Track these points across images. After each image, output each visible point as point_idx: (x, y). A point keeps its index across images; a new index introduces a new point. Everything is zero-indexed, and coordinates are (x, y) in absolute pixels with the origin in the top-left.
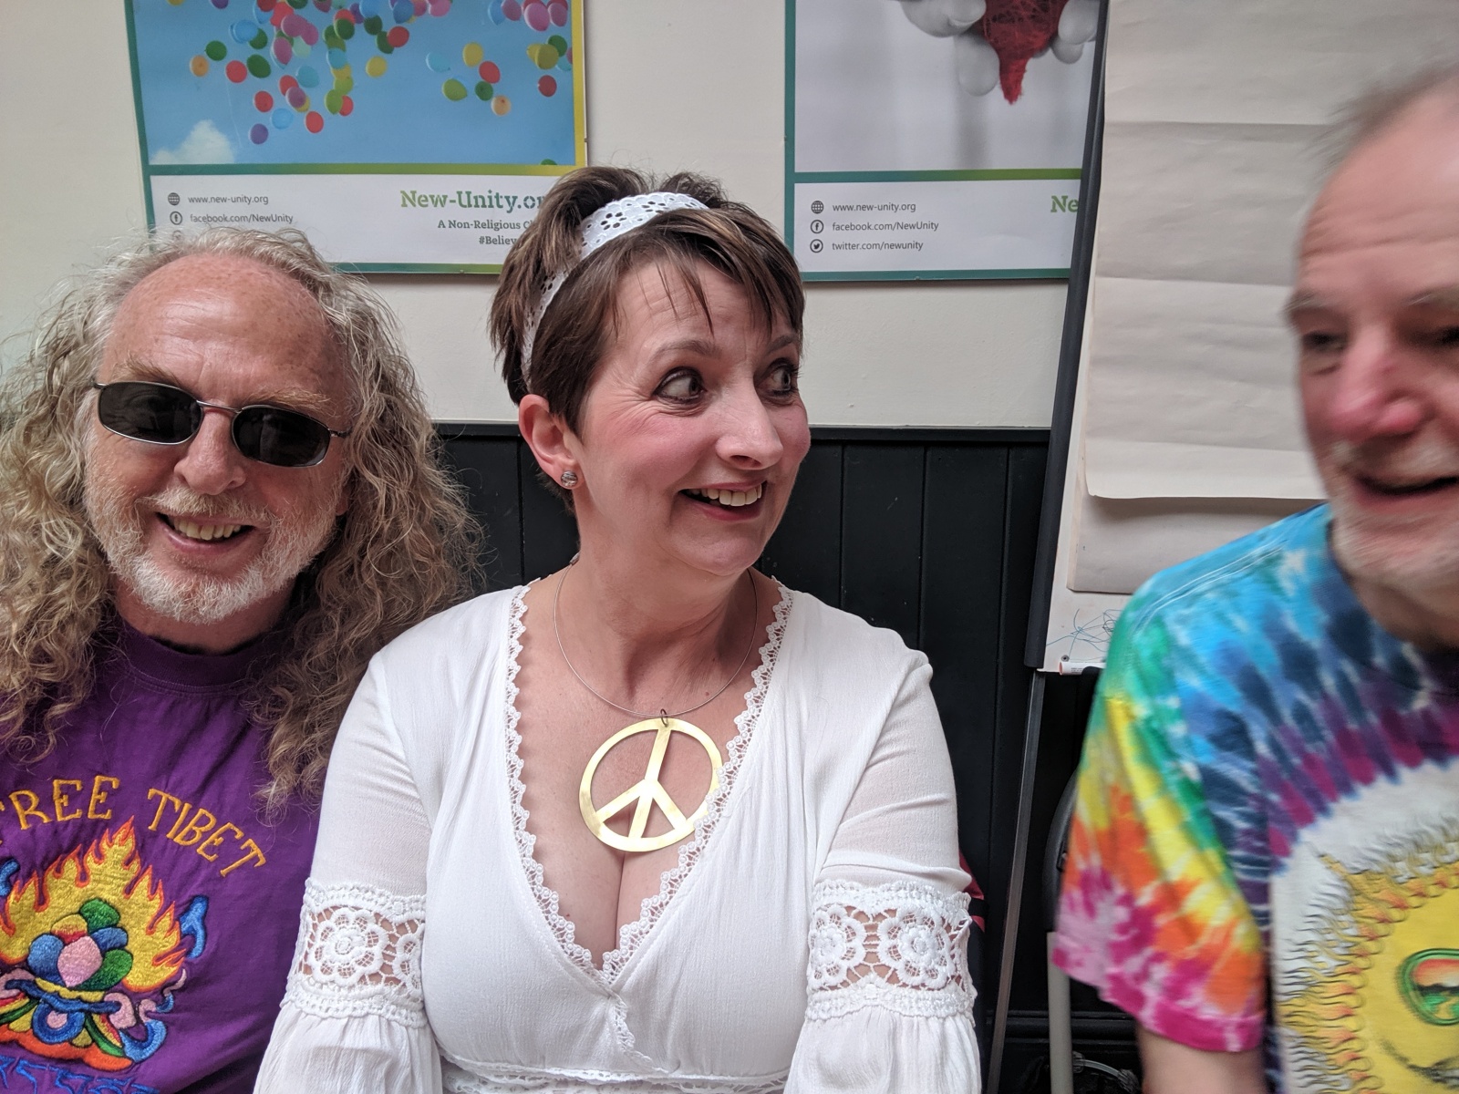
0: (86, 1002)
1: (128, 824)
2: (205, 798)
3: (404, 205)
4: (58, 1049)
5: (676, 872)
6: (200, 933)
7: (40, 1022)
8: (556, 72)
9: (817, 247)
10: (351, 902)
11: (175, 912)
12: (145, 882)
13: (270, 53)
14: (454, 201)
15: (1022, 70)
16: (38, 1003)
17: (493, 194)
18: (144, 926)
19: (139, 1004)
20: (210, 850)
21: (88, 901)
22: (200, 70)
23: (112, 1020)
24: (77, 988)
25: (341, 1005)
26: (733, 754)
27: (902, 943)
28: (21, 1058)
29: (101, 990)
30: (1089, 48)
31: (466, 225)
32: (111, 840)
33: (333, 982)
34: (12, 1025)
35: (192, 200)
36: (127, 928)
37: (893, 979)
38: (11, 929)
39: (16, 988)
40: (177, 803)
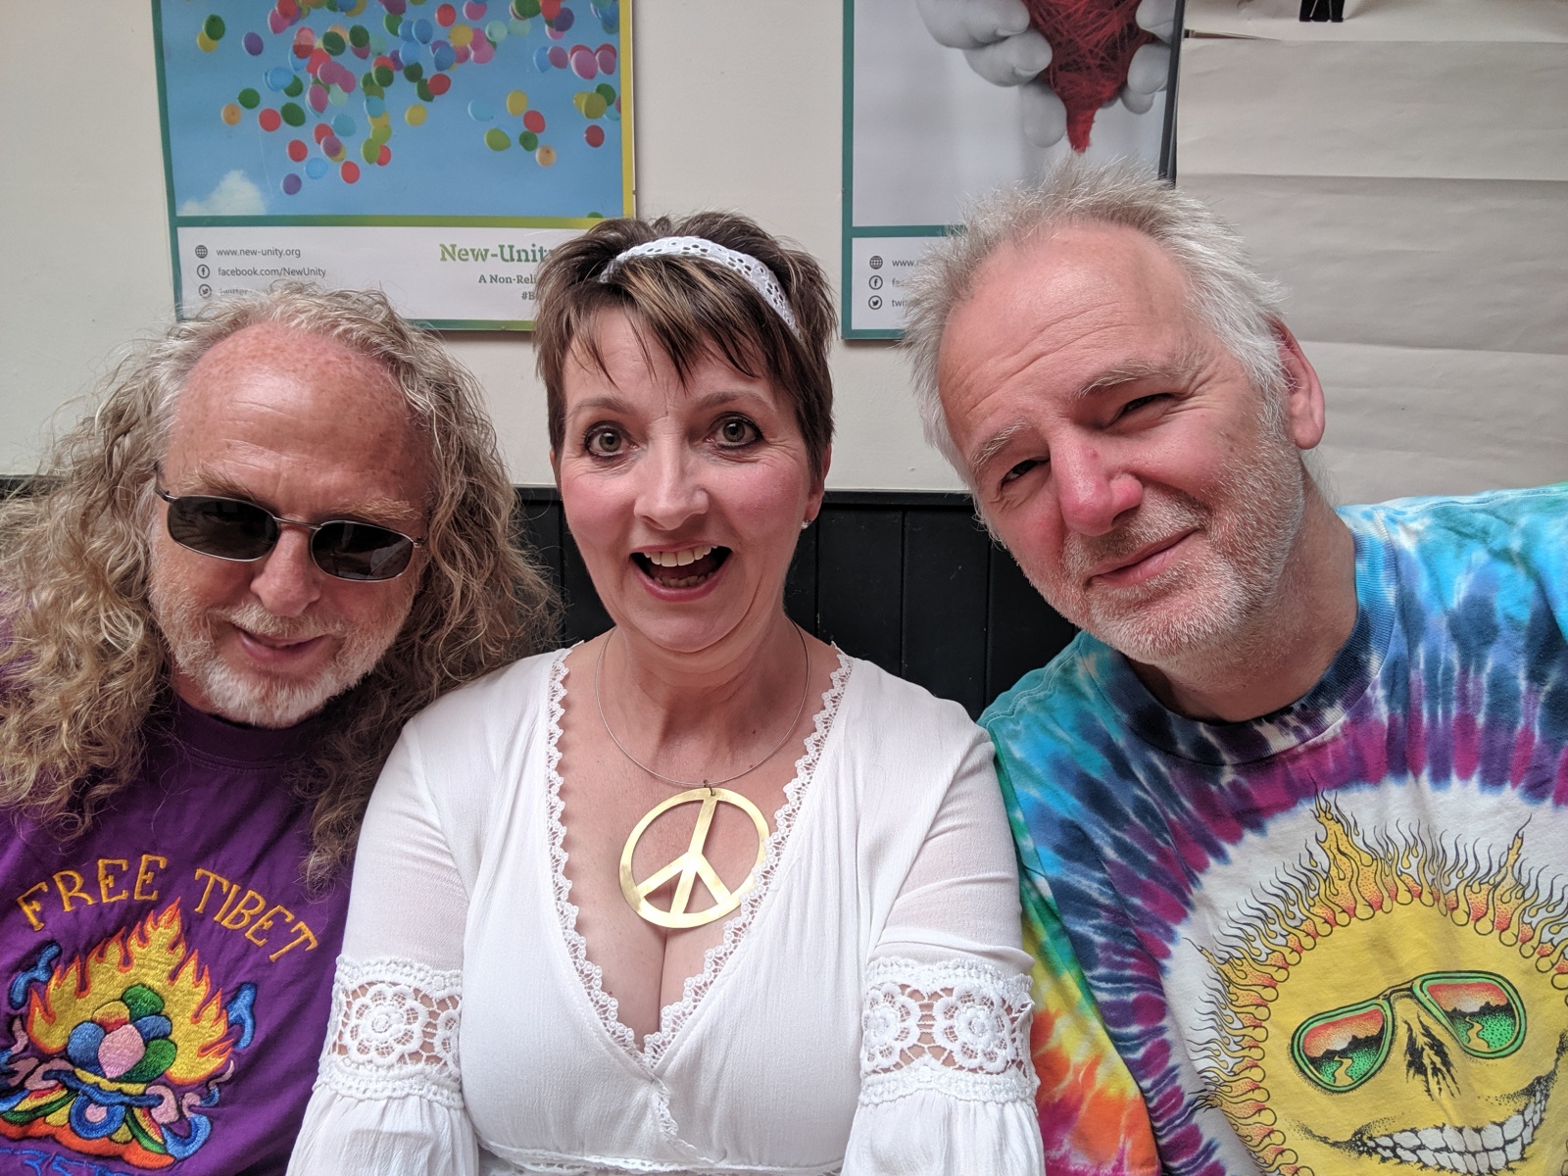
0: (126, 1095)
1: (174, 906)
2: (255, 878)
3: (444, 259)
4: (95, 1145)
5: (721, 950)
6: (249, 1022)
7: (78, 1116)
8: (604, 122)
9: (876, 304)
10: (388, 978)
11: (222, 999)
12: (190, 968)
13: (305, 101)
14: (496, 255)
15: (1090, 121)
16: (77, 1095)
17: (537, 248)
18: (189, 1014)
19: (183, 1097)
20: (258, 934)
21: (131, 987)
22: (232, 118)
23: (154, 1115)
24: (118, 1080)
25: (380, 1086)
26: (781, 823)
27: (959, 1023)
28: (57, 1154)
29: (143, 1082)
30: (1160, 98)
31: (508, 280)
32: (156, 922)
33: (371, 1062)
34: (49, 1119)
35: (220, 253)
36: (172, 1016)
37: (949, 1061)
38: (50, 1016)
39: (54, 1079)
40: (225, 884)
